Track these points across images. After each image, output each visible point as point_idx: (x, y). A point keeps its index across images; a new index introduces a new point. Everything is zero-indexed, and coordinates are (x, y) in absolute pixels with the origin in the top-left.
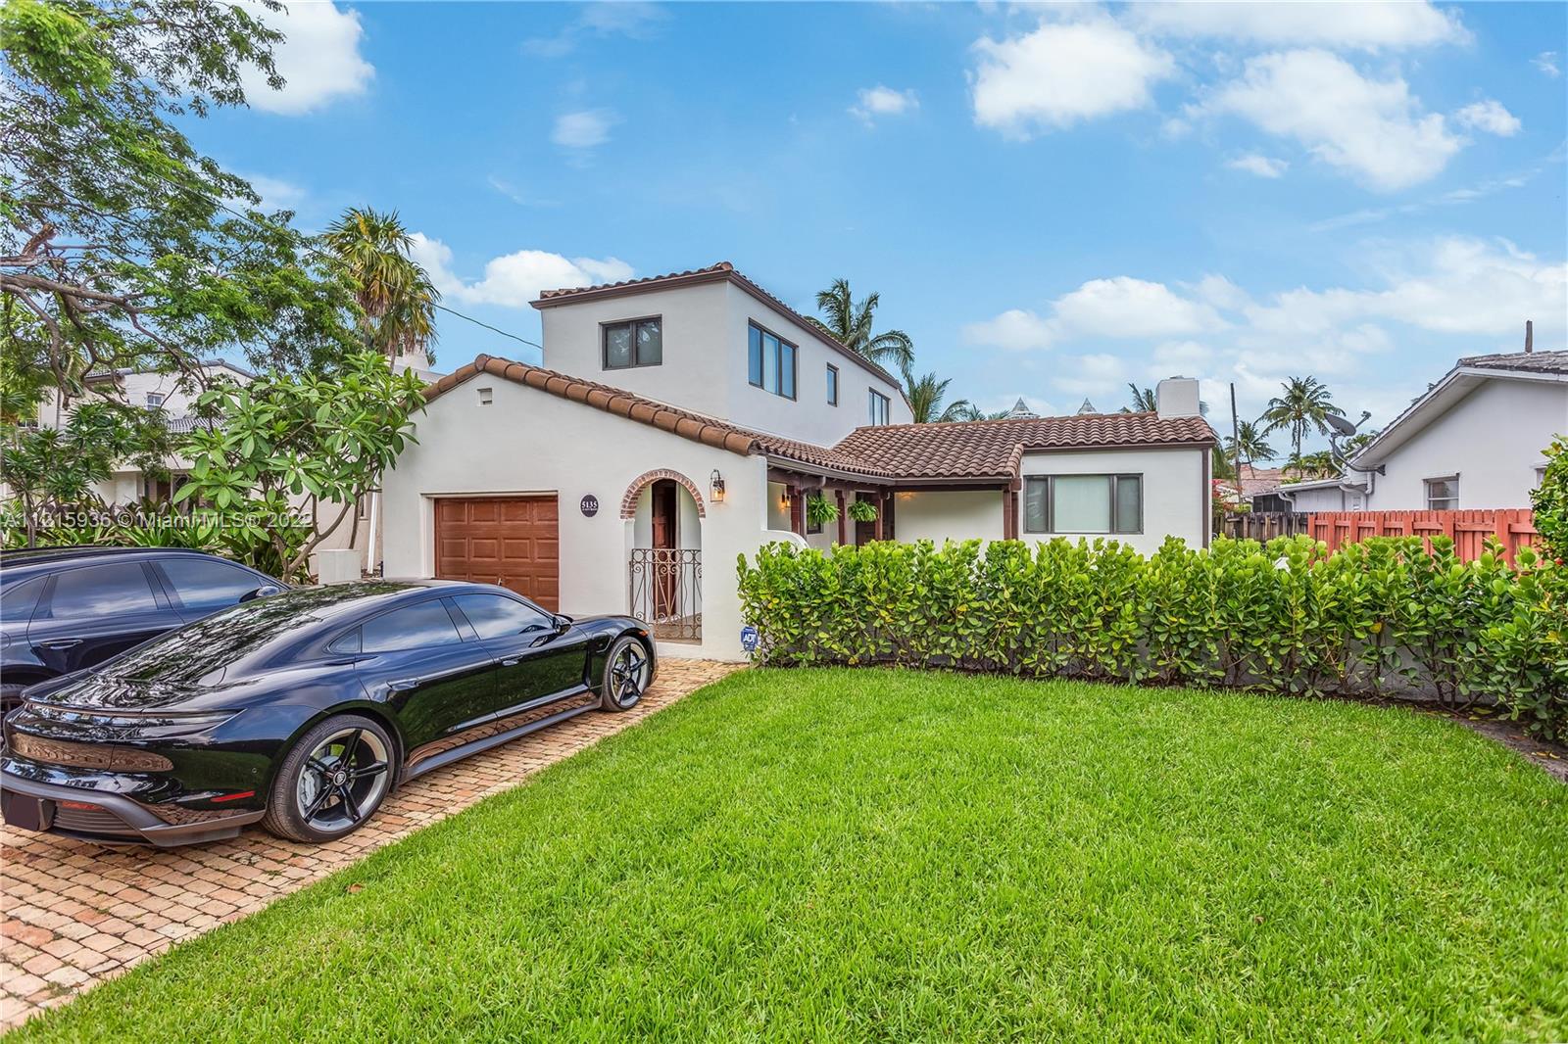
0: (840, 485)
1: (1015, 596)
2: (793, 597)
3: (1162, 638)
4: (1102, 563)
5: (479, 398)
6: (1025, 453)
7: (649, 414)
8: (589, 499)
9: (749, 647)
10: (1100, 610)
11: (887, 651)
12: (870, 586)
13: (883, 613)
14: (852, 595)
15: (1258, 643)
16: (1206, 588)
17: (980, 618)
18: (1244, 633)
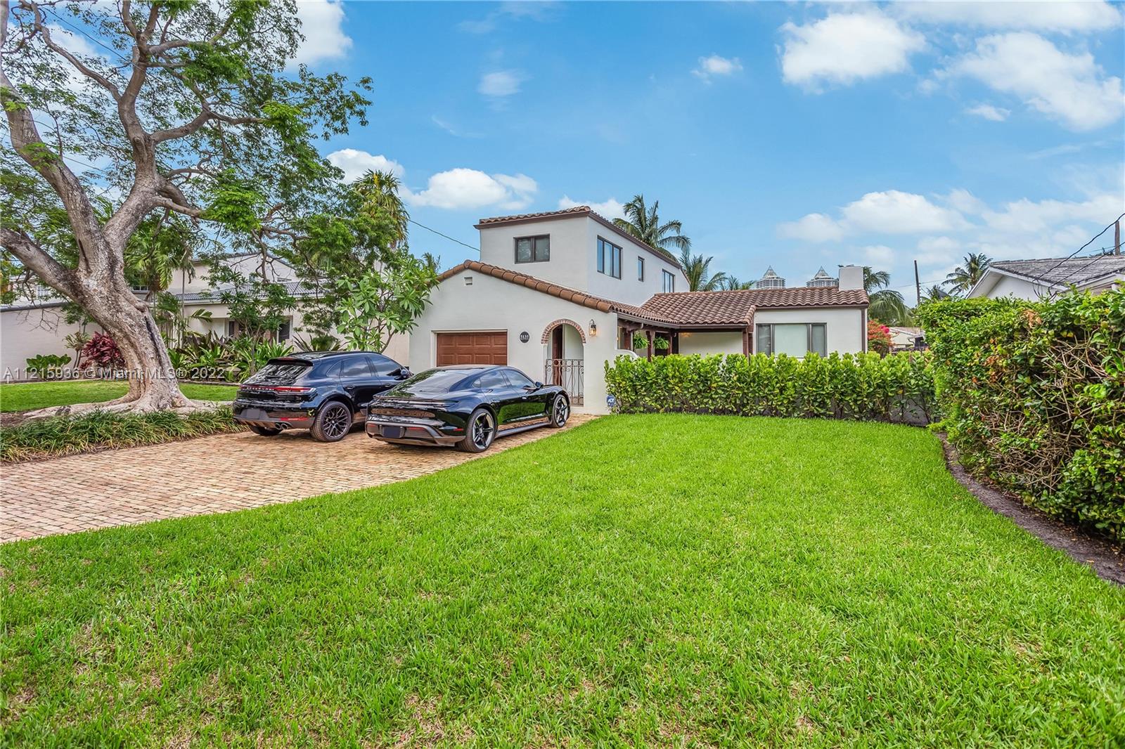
0: (649, 328)
1: (739, 380)
2: (632, 381)
3: (806, 397)
4: (779, 364)
5: (464, 282)
6: (757, 310)
7: (557, 292)
8: (525, 334)
9: (610, 405)
10: (778, 385)
11: (679, 406)
12: (670, 375)
13: (677, 388)
14: (662, 380)
15: (847, 399)
16: (825, 374)
17: (723, 390)
18: (842, 394)
